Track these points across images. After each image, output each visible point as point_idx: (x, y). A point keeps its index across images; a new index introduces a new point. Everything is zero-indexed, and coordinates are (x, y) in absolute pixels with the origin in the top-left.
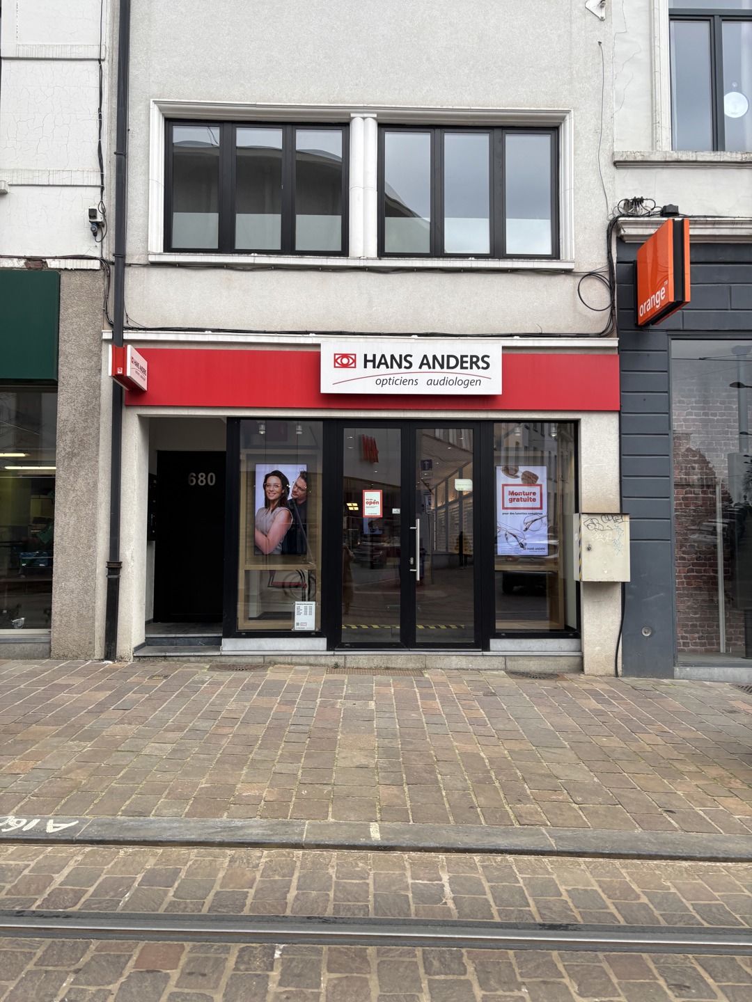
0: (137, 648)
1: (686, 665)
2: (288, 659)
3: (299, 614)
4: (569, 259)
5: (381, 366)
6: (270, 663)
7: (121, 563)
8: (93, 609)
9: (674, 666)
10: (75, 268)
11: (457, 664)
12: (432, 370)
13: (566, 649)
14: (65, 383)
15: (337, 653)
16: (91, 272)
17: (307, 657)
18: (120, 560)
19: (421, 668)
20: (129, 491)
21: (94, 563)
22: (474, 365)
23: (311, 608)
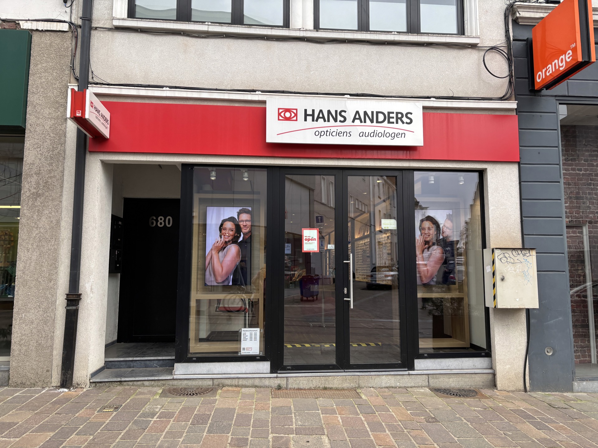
0: (94, 375)
1: (582, 380)
2: (235, 382)
3: (246, 340)
4: (474, 35)
5: (319, 119)
6: (218, 385)
7: (81, 295)
8: (52, 338)
9: (573, 380)
10: (46, 29)
11: (386, 383)
12: (363, 124)
13: (479, 367)
14: (32, 130)
15: (279, 375)
16: (60, 33)
17: (253, 380)
18: (80, 292)
19: (356, 387)
20: (91, 228)
21: (54, 295)
22: (399, 120)
23: (256, 334)
